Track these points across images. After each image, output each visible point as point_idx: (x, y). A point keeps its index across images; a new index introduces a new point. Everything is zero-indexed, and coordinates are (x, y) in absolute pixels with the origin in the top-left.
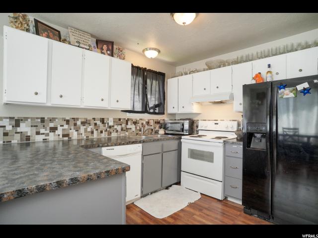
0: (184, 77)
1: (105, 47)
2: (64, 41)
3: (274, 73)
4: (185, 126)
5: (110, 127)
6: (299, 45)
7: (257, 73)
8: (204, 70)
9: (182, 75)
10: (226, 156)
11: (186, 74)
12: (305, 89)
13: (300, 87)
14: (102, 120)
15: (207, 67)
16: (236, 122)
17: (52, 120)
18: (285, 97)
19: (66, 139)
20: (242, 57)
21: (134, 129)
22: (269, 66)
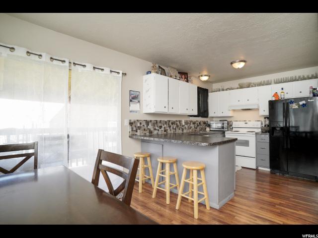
0: (221, 92)
1: (183, 76)
3: (285, 93)
4: (224, 125)
5: (183, 126)
6: (299, 77)
7: (275, 93)
8: (237, 88)
9: (220, 91)
10: (257, 142)
11: (223, 90)
12: (303, 104)
13: (301, 103)
14: (180, 121)
15: (239, 86)
16: (260, 122)
18: (293, 108)
19: (165, 133)
20: (264, 82)
21: (193, 128)
22: (282, 89)
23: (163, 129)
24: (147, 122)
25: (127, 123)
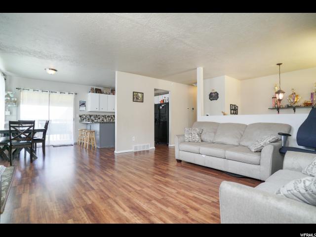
2: (103, 93)
17: (99, 116)
19: (103, 121)
23: (101, 119)
24: (91, 116)
25: (78, 116)
